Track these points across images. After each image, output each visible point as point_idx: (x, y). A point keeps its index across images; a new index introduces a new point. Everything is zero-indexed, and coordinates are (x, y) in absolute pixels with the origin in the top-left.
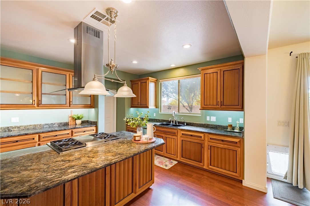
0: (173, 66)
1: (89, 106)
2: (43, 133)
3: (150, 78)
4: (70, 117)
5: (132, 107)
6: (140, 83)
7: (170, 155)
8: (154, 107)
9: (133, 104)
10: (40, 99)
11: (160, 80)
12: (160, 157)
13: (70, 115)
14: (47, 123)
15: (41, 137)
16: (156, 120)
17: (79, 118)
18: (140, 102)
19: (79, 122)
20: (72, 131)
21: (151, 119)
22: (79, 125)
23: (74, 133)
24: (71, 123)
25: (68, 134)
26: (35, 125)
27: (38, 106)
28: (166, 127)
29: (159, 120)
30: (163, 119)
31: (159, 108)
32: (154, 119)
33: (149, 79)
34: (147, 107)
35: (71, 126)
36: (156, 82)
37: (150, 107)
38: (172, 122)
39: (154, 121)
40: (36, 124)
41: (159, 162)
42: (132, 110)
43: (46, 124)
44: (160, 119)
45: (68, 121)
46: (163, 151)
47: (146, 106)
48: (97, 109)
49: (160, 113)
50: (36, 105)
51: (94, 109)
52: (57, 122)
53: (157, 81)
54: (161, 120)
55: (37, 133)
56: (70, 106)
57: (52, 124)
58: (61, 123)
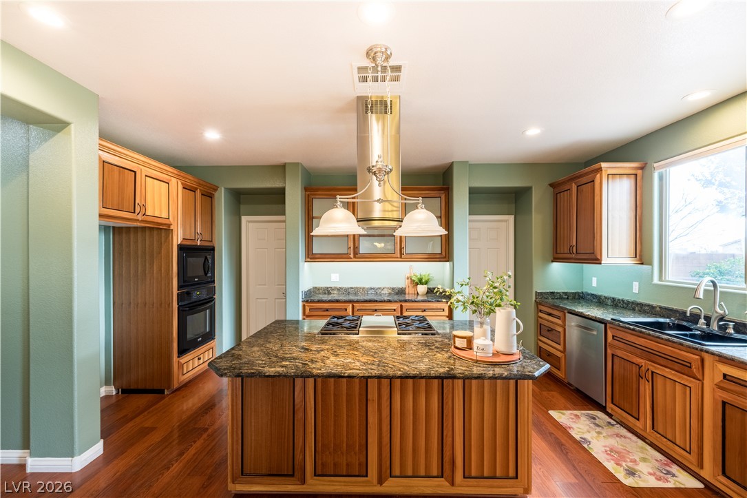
0: (700, 97)
1: (438, 256)
2: (358, 302)
3: (604, 165)
4: (408, 279)
5: (555, 260)
6: (574, 187)
7: (669, 443)
8: (629, 262)
9: (558, 252)
10: (357, 245)
11: (655, 165)
12: (629, 435)
13: (408, 275)
14: (373, 286)
15: (356, 309)
16: (641, 305)
17: (421, 282)
18: (574, 243)
19: (422, 289)
20: (401, 306)
21: (623, 301)
22: (423, 295)
23: (404, 310)
24: (410, 290)
25: (395, 310)
26: (357, 288)
27: (355, 257)
28: (649, 335)
29: (652, 307)
30: (670, 306)
31: (650, 263)
32: (633, 303)
33: (600, 169)
34: (597, 259)
35: (411, 296)
36: (639, 172)
37: (605, 260)
38: (702, 321)
39: (634, 309)
40: (358, 286)
41: (611, 451)
42: (557, 268)
43: (371, 289)
44: (655, 303)
45: (404, 287)
46: (642, 419)
47: (592, 256)
48: (451, 263)
49: (656, 280)
50: (352, 256)
51: (448, 263)
52: (388, 286)
53: (642, 168)
54: (660, 307)
55: (350, 301)
56: (401, 257)
57: (380, 288)
58: (393, 289)
